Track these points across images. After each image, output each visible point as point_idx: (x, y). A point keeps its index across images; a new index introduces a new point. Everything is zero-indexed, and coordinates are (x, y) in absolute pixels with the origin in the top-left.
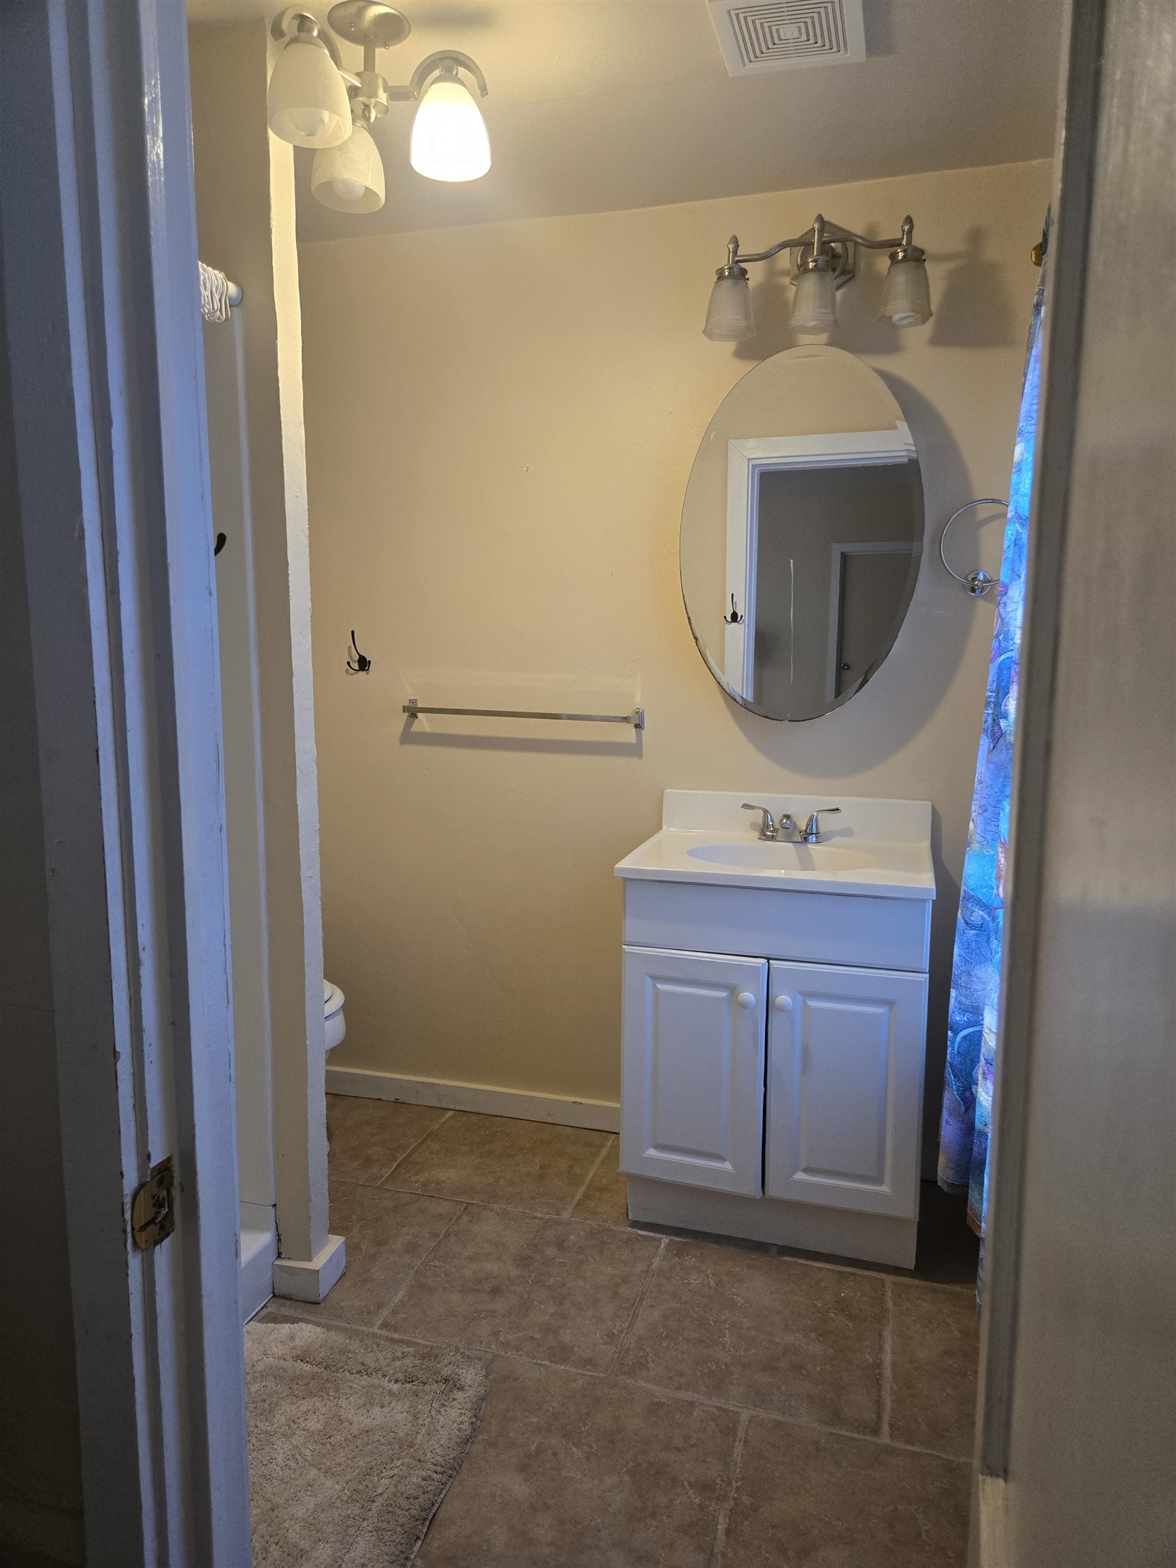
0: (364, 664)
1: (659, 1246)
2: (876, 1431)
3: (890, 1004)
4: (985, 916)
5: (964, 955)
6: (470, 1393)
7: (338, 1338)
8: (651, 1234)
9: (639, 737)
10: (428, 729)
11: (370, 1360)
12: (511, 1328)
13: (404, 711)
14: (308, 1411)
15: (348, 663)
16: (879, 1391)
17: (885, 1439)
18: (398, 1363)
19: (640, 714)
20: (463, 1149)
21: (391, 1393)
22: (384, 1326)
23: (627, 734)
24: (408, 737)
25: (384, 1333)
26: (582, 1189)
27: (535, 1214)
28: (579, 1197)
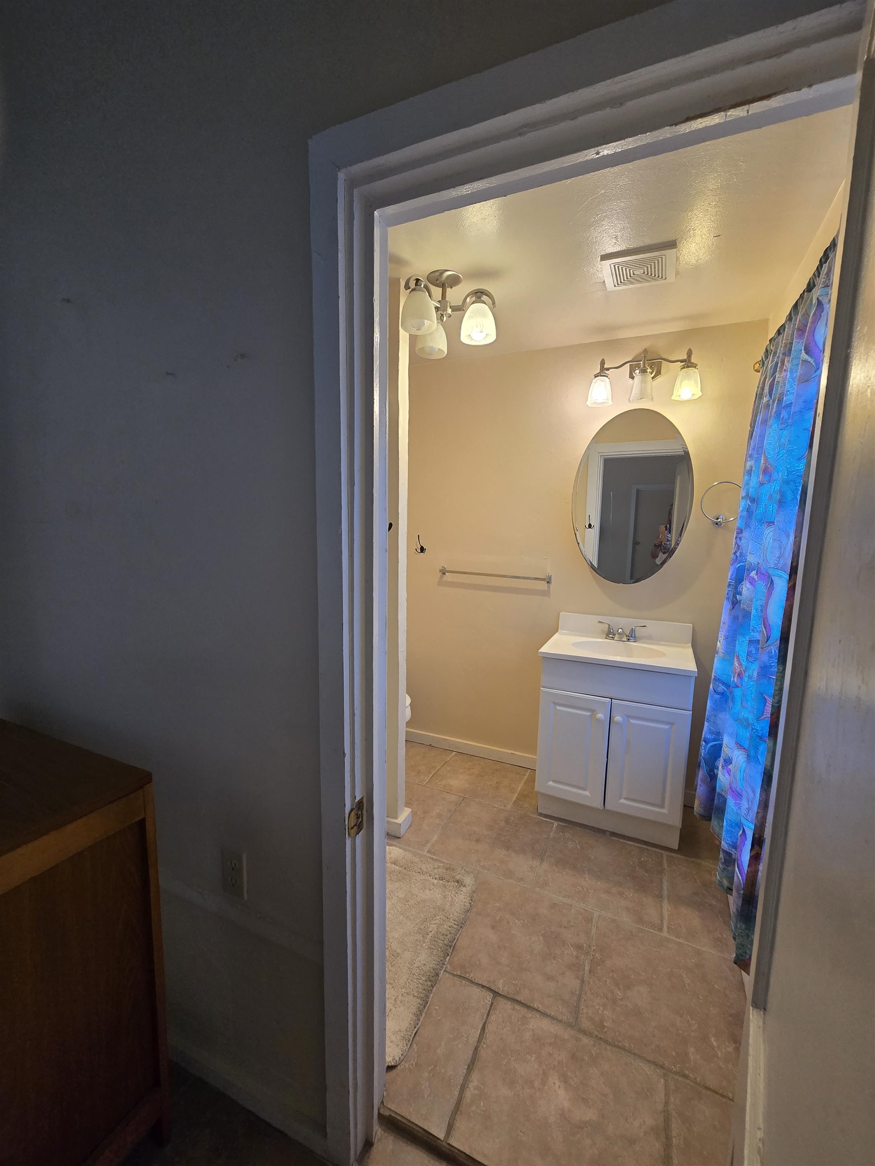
0: (422, 550)
1: (552, 827)
2: (661, 930)
3: (672, 724)
4: (725, 689)
5: (713, 706)
6: (469, 888)
7: (409, 856)
8: (549, 820)
9: (549, 587)
10: (450, 580)
11: (424, 867)
12: (485, 859)
13: (440, 572)
14: (398, 888)
15: (416, 549)
16: (662, 909)
17: (665, 934)
18: (436, 870)
19: (550, 578)
20: (462, 771)
21: (433, 884)
22: (429, 852)
23: (543, 585)
24: (440, 583)
25: (429, 855)
26: (516, 795)
27: (495, 805)
28: (514, 799)
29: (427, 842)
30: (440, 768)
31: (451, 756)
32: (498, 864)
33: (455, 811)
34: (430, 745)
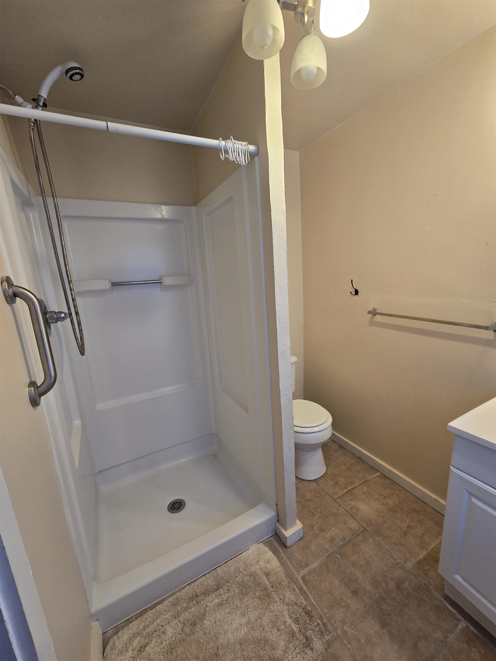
0: (356, 293)
6: (315, 655)
7: (282, 574)
8: (455, 613)
9: (495, 337)
10: (379, 321)
11: (288, 595)
12: (352, 624)
13: (370, 313)
15: (351, 292)
18: (297, 607)
20: (377, 497)
21: (285, 624)
22: (303, 578)
23: (487, 334)
25: (300, 582)
26: (425, 553)
27: (394, 555)
28: (421, 557)
29: (307, 565)
30: (359, 485)
31: (374, 476)
32: (362, 641)
33: (349, 541)
34: (360, 458)
